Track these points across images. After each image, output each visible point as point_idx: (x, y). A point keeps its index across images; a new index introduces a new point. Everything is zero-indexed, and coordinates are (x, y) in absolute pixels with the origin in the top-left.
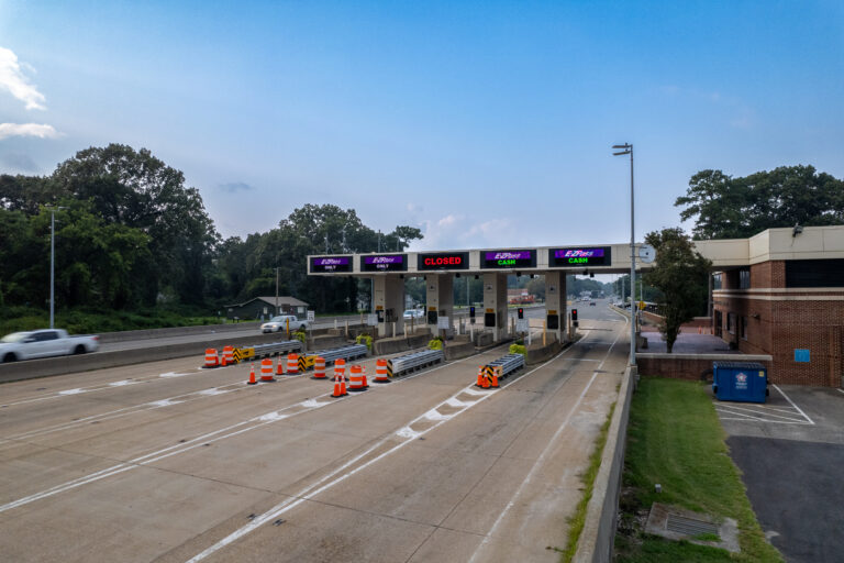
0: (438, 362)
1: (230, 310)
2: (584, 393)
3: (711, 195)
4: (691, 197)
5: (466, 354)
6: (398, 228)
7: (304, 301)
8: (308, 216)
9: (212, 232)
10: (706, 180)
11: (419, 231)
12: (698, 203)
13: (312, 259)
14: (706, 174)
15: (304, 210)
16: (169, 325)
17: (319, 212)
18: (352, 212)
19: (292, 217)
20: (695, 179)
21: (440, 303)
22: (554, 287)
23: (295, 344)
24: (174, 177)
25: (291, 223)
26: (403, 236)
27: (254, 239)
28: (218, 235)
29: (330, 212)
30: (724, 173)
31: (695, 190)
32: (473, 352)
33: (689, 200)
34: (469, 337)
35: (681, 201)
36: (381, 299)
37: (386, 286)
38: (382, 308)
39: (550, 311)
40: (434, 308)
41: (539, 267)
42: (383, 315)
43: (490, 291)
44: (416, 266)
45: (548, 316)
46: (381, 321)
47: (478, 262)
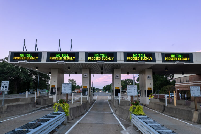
13: (12, 53)
21: (89, 85)
22: (150, 76)
36: (55, 82)
37: (58, 73)
38: (54, 86)
39: (148, 88)
40: (86, 87)
41: (157, 62)
42: (55, 90)
43: (117, 77)
44: (84, 60)
45: (147, 91)
46: (54, 93)
47: (122, 59)
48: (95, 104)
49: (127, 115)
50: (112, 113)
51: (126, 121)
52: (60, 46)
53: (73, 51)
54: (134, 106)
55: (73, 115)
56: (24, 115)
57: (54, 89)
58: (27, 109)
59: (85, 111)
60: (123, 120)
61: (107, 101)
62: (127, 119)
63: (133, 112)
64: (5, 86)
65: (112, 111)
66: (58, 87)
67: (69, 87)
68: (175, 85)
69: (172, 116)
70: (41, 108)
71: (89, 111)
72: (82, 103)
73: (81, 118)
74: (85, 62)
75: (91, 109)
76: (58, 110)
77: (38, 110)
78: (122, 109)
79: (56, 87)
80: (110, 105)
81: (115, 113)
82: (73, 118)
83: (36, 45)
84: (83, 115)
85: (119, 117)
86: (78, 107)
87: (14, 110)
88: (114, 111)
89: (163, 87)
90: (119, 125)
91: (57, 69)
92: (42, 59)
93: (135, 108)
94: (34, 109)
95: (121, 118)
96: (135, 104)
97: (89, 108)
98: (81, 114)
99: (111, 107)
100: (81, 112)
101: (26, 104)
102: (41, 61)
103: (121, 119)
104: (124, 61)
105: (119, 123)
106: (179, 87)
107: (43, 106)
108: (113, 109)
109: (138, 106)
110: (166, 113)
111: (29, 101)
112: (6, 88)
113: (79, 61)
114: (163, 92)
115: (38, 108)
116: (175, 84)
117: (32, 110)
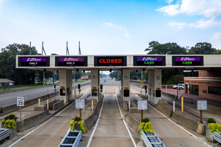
7: (12, 80)
8: (15, 47)
10: (153, 44)
13: (19, 57)
17: (20, 46)
19: (7, 48)
20: (150, 44)
21: (98, 85)
25: (7, 50)
31: (150, 47)
33: (149, 50)
35: (147, 50)
36: (64, 83)
37: (67, 75)
38: (64, 87)
39: (157, 88)
40: (96, 88)
41: (167, 66)
42: (64, 92)
43: (126, 78)
44: (94, 64)
45: (156, 91)
46: (64, 95)
47: (132, 62)
48: (104, 103)
49: (137, 127)
50: (122, 120)
51: (135, 132)
52: (67, 49)
53: (81, 55)
54: (144, 123)
55: (87, 127)
56: (40, 126)
57: (63, 90)
58: (42, 119)
59: (96, 116)
60: (133, 130)
61: (115, 97)
62: (137, 131)
63: (143, 129)
64: (20, 102)
65: (122, 116)
66: (67, 88)
67: (83, 102)
68: (184, 79)
69: (178, 123)
70: (54, 114)
71: (99, 116)
72: (93, 110)
73: (94, 129)
74: (94, 66)
75: (101, 112)
76: (74, 128)
77: (52, 116)
78: (132, 118)
80: (119, 106)
81: (125, 119)
82: (87, 129)
83: (43, 48)
84: (95, 123)
85: (129, 126)
86: (90, 117)
87: (31, 122)
88: (124, 116)
89: (172, 77)
90: (130, 140)
91: (66, 70)
92: (51, 64)
93: (144, 125)
94: (48, 117)
95: (131, 127)
96: (145, 121)
97: (100, 110)
98: (93, 123)
99: (121, 110)
100: (93, 121)
102: (49, 66)
103: (131, 129)
104: (134, 65)
105: (130, 136)
106: (187, 81)
107: (55, 111)
108: (122, 112)
109: (147, 123)
110: (173, 119)
111: (42, 110)
112: (22, 104)
113: (88, 65)
114: (171, 82)
115: (51, 114)
116: (184, 77)
117: (46, 119)
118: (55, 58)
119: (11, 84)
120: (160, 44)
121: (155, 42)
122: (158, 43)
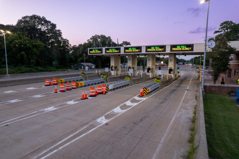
0: (128, 85)
1: (72, 67)
2: (182, 100)
3: (227, 29)
4: (220, 30)
5: (139, 82)
6: (123, 42)
8: (96, 38)
9: (68, 44)
10: (226, 25)
11: (130, 43)
12: (222, 33)
13: (89, 49)
14: (226, 22)
15: (95, 36)
16: (51, 71)
17: (99, 37)
18: (109, 37)
19: (91, 39)
20: (222, 24)
21: (132, 65)
22: (172, 59)
23: (81, 78)
24: (54, 26)
25: (91, 40)
26: (125, 44)
27: (80, 45)
28: (70, 45)
29: (103, 37)
30: (233, 22)
31: (221, 28)
32: (142, 81)
33: (219, 32)
34: (141, 76)
35: (216, 32)
36: (113, 63)
37: (115, 59)
38: (113, 66)
40: (130, 66)
41: (167, 52)
42: (113, 68)
43: (149, 60)
46: (113, 70)
66: (115, 66)
74: (124, 53)
79: (114, 66)
91: (114, 56)
101: (95, 76)
102: (102, 53)
104: (146, 52)
111: (97, 74)
113: (121, 53)
118: (105, 49)
119: (93, 67)
120: (236, 24)
121: (229, 21)
122: (233, 23)
